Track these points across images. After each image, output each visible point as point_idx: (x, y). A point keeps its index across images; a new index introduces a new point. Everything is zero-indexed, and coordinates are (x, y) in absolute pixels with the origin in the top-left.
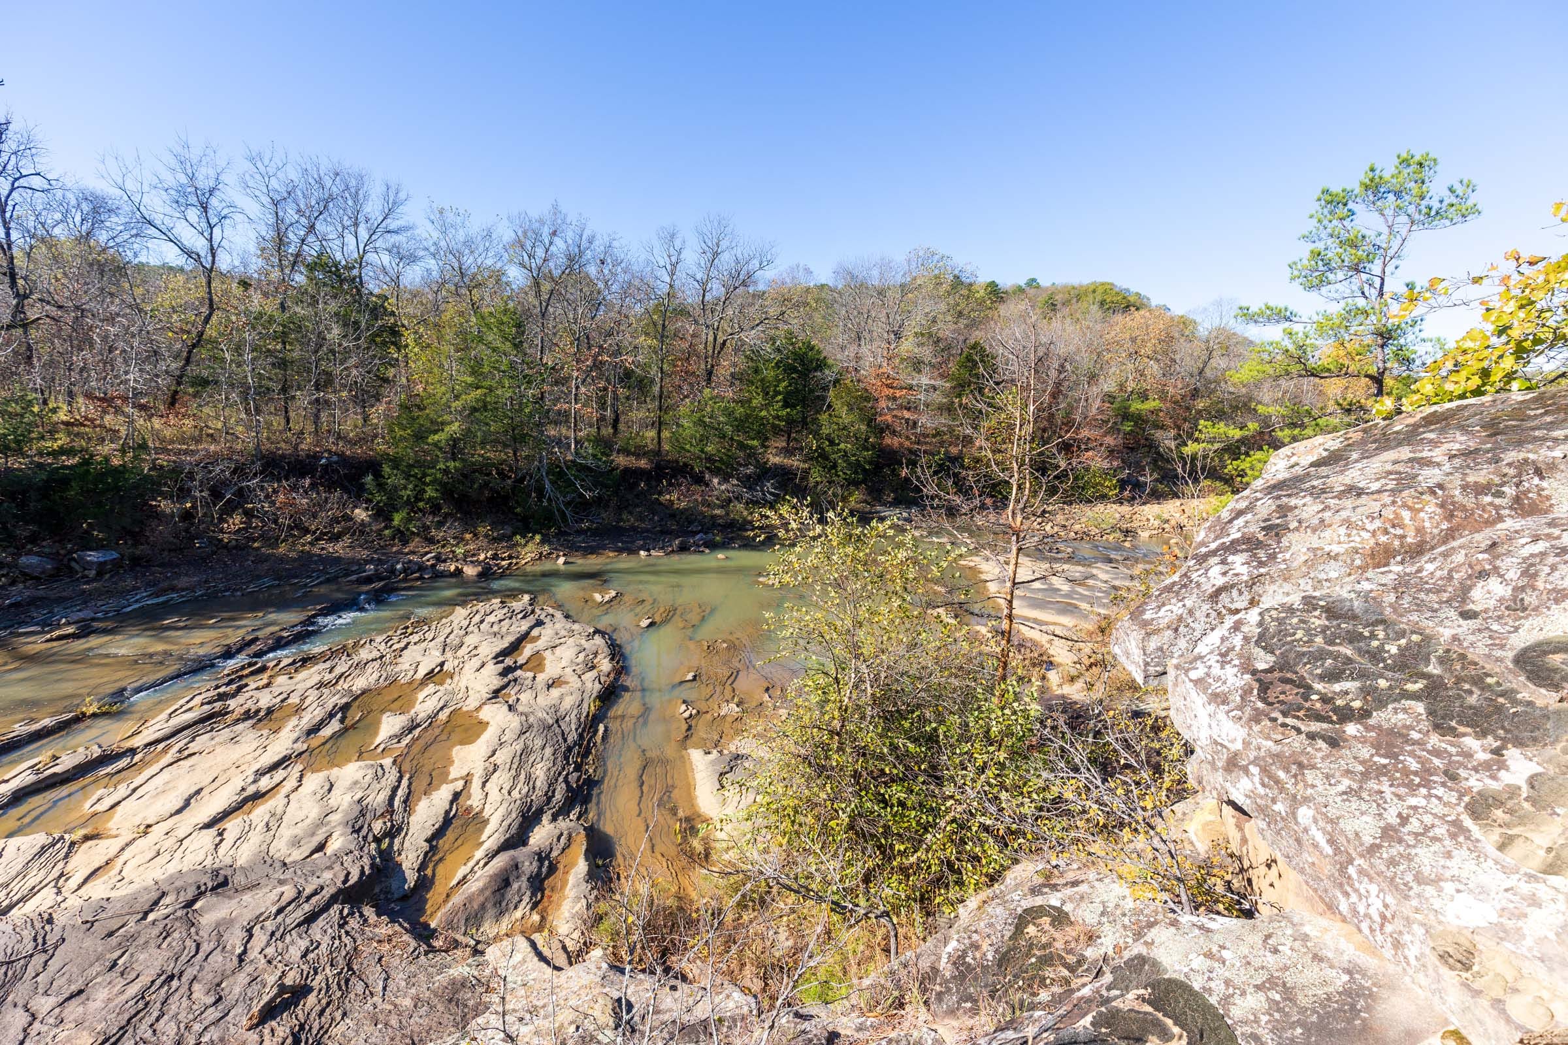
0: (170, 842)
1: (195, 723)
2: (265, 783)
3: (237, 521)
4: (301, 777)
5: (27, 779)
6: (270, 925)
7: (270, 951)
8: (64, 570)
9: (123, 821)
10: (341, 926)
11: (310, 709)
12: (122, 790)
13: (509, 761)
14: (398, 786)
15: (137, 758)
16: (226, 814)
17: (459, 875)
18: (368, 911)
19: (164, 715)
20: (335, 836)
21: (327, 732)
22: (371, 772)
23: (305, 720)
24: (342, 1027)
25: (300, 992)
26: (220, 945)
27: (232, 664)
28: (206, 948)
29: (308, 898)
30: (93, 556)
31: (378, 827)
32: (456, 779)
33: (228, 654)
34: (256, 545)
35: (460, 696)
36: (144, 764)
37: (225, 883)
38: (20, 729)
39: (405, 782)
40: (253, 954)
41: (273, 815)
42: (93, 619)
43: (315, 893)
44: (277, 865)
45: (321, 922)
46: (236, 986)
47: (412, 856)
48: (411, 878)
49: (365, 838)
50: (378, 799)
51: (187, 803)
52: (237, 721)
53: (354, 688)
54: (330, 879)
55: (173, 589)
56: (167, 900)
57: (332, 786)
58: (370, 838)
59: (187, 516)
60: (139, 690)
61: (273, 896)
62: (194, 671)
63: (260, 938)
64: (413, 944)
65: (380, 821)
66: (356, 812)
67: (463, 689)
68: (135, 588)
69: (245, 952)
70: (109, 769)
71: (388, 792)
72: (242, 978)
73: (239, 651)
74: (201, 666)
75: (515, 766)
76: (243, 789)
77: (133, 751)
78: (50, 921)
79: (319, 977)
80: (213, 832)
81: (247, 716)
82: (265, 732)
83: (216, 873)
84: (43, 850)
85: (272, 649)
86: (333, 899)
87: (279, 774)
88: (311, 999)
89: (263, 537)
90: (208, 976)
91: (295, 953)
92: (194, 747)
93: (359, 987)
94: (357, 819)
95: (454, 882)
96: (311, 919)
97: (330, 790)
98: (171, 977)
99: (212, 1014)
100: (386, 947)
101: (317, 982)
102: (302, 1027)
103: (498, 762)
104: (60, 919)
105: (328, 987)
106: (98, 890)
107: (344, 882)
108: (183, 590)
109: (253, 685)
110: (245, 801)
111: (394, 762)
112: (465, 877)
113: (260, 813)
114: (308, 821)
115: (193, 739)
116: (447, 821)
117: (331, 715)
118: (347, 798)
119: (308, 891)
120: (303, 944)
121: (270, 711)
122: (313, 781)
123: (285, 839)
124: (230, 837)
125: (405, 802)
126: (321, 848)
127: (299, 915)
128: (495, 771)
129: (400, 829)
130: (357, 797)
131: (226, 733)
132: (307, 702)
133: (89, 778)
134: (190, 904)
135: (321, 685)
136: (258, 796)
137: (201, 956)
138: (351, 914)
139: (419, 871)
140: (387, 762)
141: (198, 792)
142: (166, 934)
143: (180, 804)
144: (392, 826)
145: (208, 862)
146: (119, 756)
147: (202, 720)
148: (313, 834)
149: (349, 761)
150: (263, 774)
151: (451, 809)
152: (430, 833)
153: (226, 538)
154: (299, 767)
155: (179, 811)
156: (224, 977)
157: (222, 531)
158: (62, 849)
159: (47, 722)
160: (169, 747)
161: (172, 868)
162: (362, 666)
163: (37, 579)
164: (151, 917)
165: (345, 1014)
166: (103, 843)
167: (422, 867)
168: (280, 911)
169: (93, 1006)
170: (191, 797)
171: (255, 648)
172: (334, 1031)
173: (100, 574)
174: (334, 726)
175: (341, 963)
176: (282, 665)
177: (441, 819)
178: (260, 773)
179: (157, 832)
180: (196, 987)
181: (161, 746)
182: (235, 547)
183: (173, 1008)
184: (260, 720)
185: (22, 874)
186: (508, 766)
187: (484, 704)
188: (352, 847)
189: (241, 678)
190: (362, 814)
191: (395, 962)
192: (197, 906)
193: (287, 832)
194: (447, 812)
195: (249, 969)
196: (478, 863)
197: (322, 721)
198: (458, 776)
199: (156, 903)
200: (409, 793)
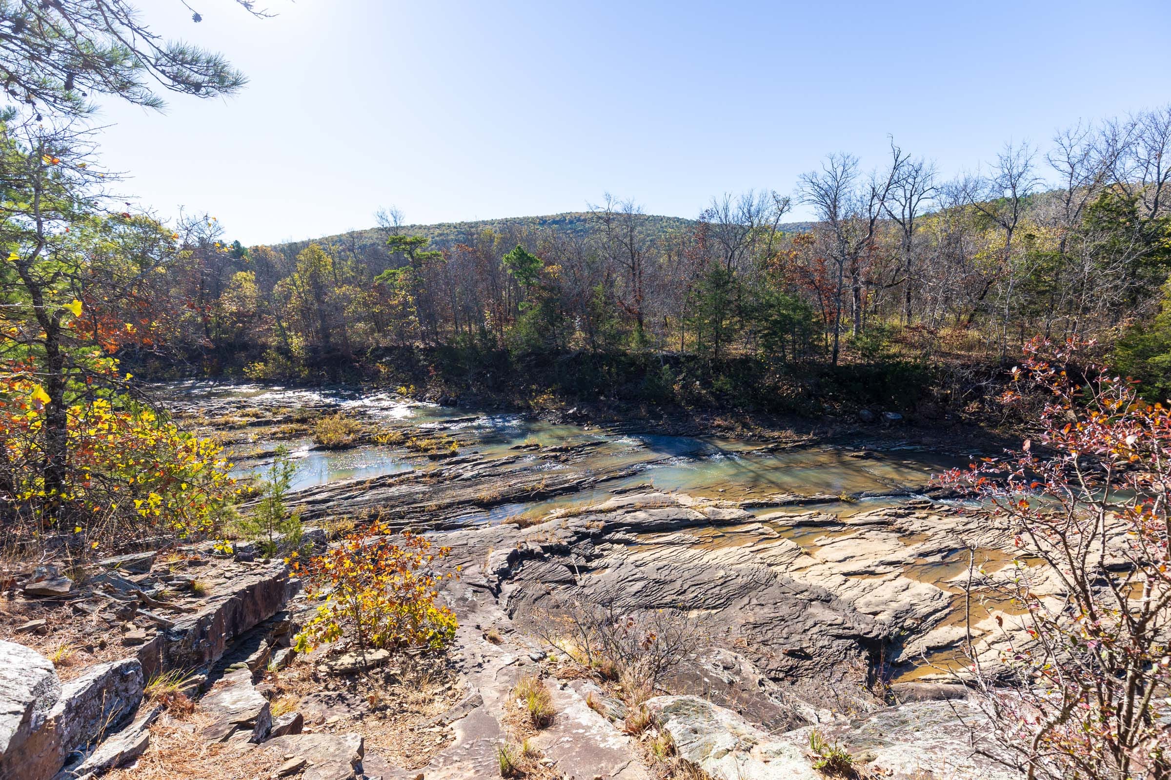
0: (828, 573)
1: (874, 523)
2: (881, 569)
3: (975, 406)
4: (898, 576)
5: (805, 518)
6: (824, 627)
7: (815, 636)
8: (877, 420)
9: (820, 555)
10: (846, 649)
11: (933, 542)
12: (829, 541)
13: (1026, 641)
14: (940, 611)
15: (844, 528)
16: (855, 574)
17: (928, 677)
18: (865, 654)
19: (867, 513)
20: (885, 613)
21: (930, 559)
22: (933, 593)
23: (924, 547)
24: (807, 680)
25: (808, 657)
26: (804, 621)
27: (920, 498)
28: (800, 619)
29: (845, 628)
30: (891, 415)
31: (909, 622)
32: (979, 629)
33: (920, 492)
34: (982, 424)
35: (1036, 580)
36: (845, 533)
37: (828, 601)
38: (818, 496)
39: (947, 611)
40: (809, 633)
41: (871, 586)
42: (876, 451)
43: (848, 628)
44: (852, 608)
45: (841, 641)
46: (795, 638)
47: (914, 649)
48: (902, 657)
49: (897, 623)
50: (922, 610)
51: (845, 560)
52: (893, 531)
53: (968, 542)
54: (861, 628)
55: (919, 443)
56: (806, 594)
57: (907, 588)
58: (900, 625)
59: (946, 399)
60: (867, 496)
61: (833, 618)
62: (896, 495)
63: (816, 629)
64: (864, 679)
65: (912, 621)
66: (905, 609)
67: (1044, 578)
68: (904, 438)
69: (808, 630)
70: (832, 529)
71: (930, 609)
72: (798, 637)
73: (927, 492)
74: (903, 494)
75: (1026, 647)
76: (869, 566)
77: (844, 525)
78: (775, 577)
79: (818, 658)
80: (844, 578)
81: (899, 530)
82: (901, 543)
83: (830, 595)
84: (792, 550)
85: (945, 498)
86: (854, 637)
87: (890, 568)
88: (808, 662)
89: (988, 419)
90: (792, 628)
91: (820, 644)
92: (867, 535)
93: (827, 674)
94: (902, 612)
95: (922, 677)
96: (838, 637)
97: (904, 590)
98: (783, 620)
99: (781, 641)
100: (852, 671)
101: (816, 659)
102: (796, 667)
103: (1017, 637)
104: (779, 577)
105: (817, 664)
106: (796, 576)
107: (865, 634)
108: (924, 445)
109: (916, 515)
110: (866, 572)
111: (951, 597)
112: (930, 679)
113: (867, 581)
114: (881, 599)
115: (869, 531)
116: (949, 646)
117: (940, 551)
118: (908, 600)
119: (846, 626)
120: (826, 643)
121: (912, 533)
122: (902, 581)
123: (866, 600)
124: (848, 584)
125: (936, 621)
126: (875, 614)
127: (835, 631)
128: (1010, 640)
129: (920, 632)
130: (912, 602)
131: (884, 535)
132: (936, 537)
133: (823, 529)
134: (811, 600)
135: (952, 531)
136: (872, 573)
137: (796, 620)
138: (855, 648)
139: (909, 658)
140: (947, 594)
141: (852, 557)
142: (795, 605)
143: (841, 558)
144: (917, 628)
145: (832, 590)
146: (837, 524)
147: (878, 523)
148: (877, 606)
149: (928, 581)
150: (883, 564)
151: (958, 642)
152: (932, 645)
153: (964, 416)
154: (902, 570)
155: (840, 561)
156: (795, 633)
157: (964, 412)
158: (798, 552)
159: (827, 496)
160: (858, 530)
161: (821, 583)
162: (986, 529)
163: (864, 422)
164: (798, 596)
165: (812, 677)
166: (810, 559)
167: (913, 658)
168: (831, 625)
169: (762, 612)
170: (848, 558)
171: (936, 493)
172: (804, 679)
173: (890, 426)
174: (937, 558)
175: (831, 660)
176: (942, 509)
177: (946, 643)
178: (882, 563)
179: (828, 565)
180: (786, 629)
181: (856, 528)
182: (967, 424)
183: (776, 630)
184: (904, 536)
185: (782, 555)
186: (1021, 643)
187: (1050, 595)
188: (886, 623)
189: (915, 508)
190: (907, 612)
191: (849, 679)
192: (813, 603)
193: (869, 597)
194: (953, 642)
195: (803, 636)
196: (944, 679)
197: (932, 552)
198: (982, 628)
199: (802, 592)
200: (943, 618)
